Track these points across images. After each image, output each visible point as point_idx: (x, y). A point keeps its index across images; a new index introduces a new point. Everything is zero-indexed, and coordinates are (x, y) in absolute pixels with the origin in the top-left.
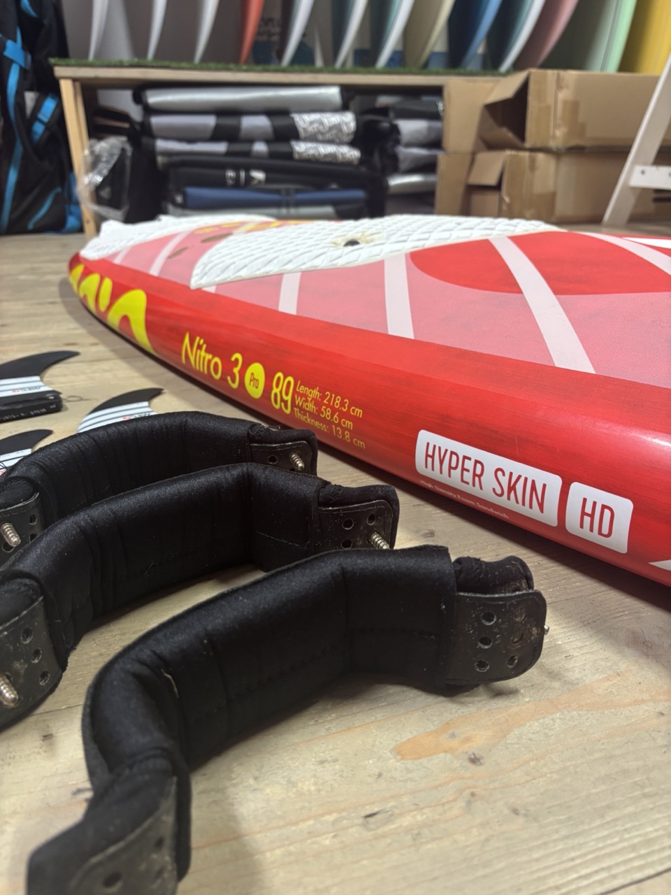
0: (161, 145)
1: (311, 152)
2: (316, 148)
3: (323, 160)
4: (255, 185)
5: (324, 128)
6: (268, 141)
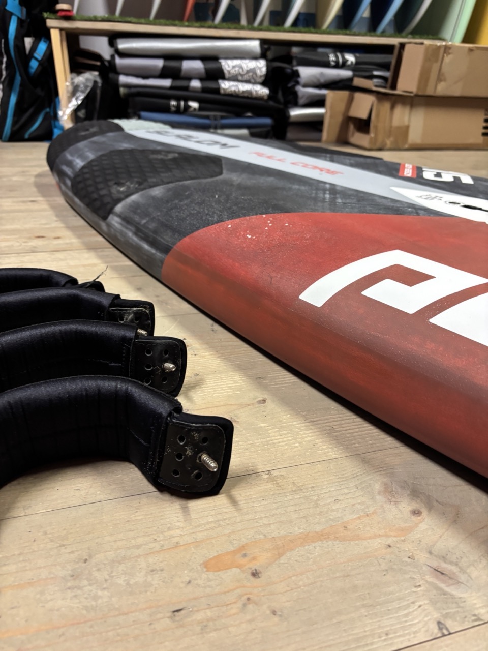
0: (123, 79)
1: (233, 89)
2: (237, 86)
3: (242, 95)
4: (191, 112)
5: (243, 71)
6: (201, 80)
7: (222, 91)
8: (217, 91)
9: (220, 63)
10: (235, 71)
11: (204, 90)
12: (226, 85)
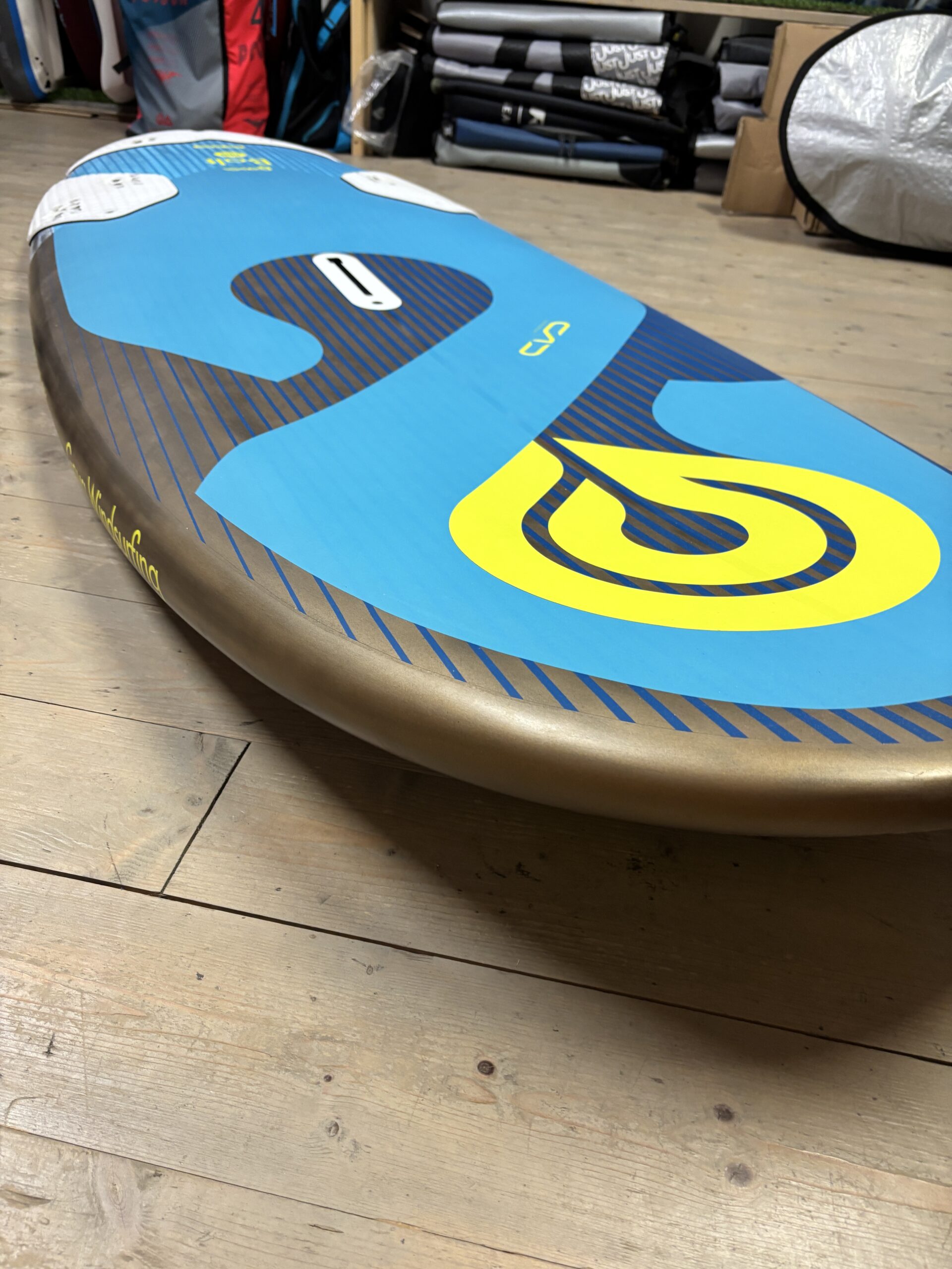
0: (441, 65)
1: (601, 93)
2: (610, 89)
3: (616, 104)
4: (534, 125)
5: (624, 64)
6: (556, 74)
7: (584, 96)
8: (576, 95)
9: (590, 48)
10: (611, 63)
11: (556, 91)
12: (591, 87)
